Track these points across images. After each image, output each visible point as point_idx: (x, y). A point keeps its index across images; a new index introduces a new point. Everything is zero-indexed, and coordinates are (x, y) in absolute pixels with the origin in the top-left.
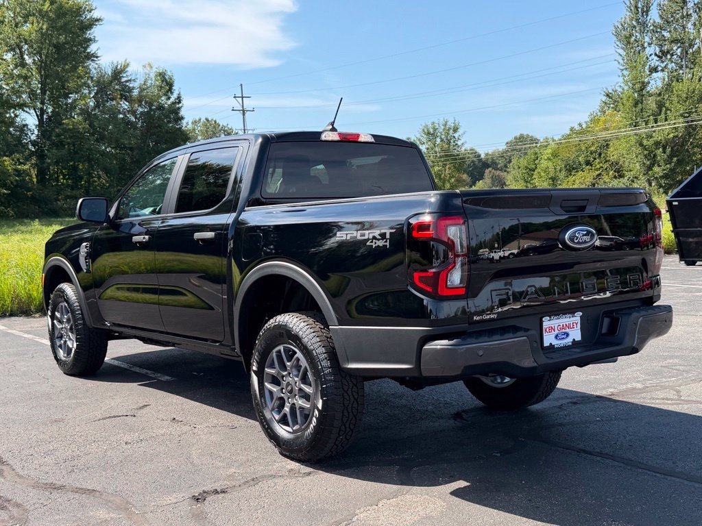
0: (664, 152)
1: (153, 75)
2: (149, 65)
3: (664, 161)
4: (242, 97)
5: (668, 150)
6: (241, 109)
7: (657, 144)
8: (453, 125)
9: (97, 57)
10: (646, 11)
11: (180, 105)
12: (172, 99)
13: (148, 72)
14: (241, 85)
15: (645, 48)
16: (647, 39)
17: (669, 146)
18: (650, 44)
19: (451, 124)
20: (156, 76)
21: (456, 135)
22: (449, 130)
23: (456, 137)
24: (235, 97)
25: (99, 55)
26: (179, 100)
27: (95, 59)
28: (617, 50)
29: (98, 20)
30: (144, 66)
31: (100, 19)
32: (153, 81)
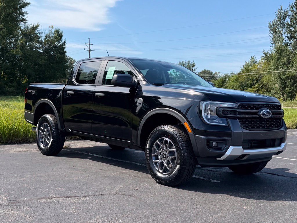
0: (291, 82)
1: (53, 32)
2: (52, 26)
3: (290, 85)
4: (89, 44)
5: (292, 81)
6: (88, 49)
7: (288, 78)
8: (192, 64)
9: (26, 21)
10: (284, 18)
11: (65, 46)
12: (61, 43)
13: (51, 29)
14: (89, 39)
15: (282, 34)
16: (284, 31)
17: (293, 79)
18: (285, 33)
19: (191, 63)
20: (55, 32)
21: (193, 68)
22: (190, 66)
23: (193, 69)
24: (86, 44)
25: (27, 20)
26: (64, 44)
27: (25, 22)
28: (270, 34)
29: (28, 4)
30: (49, 27)
31: (29, 3)
32: (53, 35)
